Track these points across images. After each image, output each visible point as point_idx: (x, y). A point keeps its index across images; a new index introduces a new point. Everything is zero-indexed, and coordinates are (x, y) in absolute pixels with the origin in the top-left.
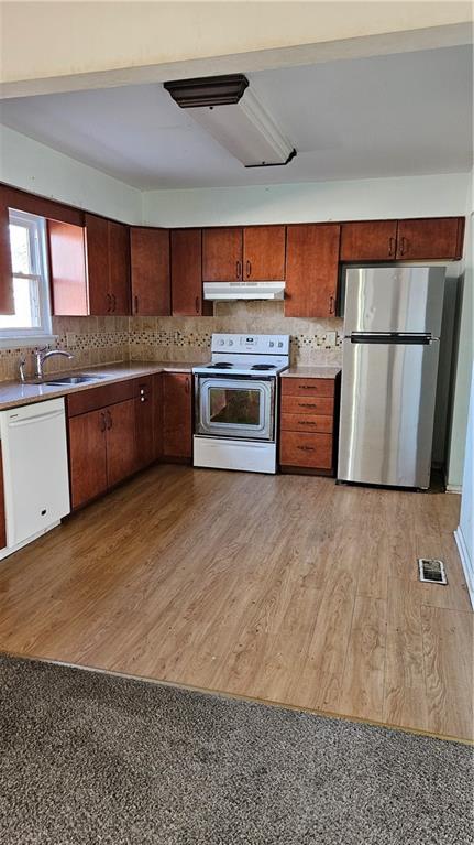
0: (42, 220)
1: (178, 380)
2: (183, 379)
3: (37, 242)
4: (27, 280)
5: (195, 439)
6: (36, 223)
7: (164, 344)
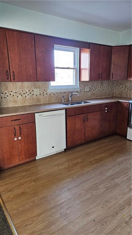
0: (78, 49)
1: (124, 105)
2: (126, 105)
3: (76, 56)
4: (72, 70)
5: (128, 128)
6: (76, 50)
7: (126, 91)
